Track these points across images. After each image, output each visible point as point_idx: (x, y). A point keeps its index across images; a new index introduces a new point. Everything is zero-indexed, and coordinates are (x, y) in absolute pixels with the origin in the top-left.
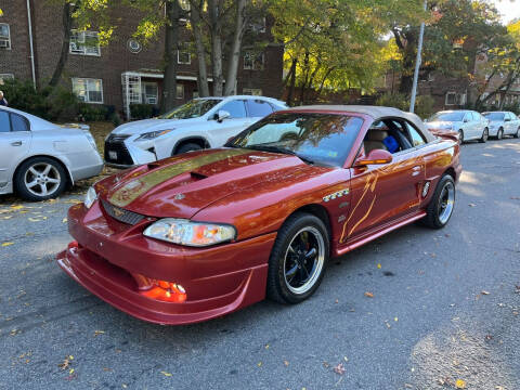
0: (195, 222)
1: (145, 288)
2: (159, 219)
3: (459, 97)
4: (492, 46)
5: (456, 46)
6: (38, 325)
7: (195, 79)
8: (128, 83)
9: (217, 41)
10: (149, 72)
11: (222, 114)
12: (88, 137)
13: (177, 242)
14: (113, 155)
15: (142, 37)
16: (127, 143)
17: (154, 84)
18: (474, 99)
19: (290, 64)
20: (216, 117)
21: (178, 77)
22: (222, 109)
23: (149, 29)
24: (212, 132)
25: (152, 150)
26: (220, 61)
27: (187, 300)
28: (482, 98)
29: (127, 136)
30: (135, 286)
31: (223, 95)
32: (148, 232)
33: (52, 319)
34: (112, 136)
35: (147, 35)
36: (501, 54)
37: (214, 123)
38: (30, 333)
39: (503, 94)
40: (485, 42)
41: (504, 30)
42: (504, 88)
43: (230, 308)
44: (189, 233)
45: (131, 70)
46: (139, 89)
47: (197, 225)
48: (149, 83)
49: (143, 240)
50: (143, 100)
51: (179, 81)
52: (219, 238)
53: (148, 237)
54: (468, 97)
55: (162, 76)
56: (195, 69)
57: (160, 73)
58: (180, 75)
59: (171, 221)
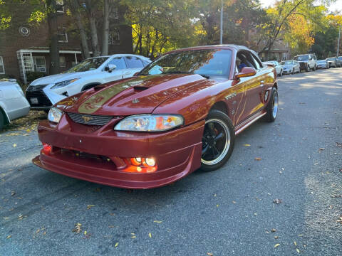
0: (155, 114)
1: (121, 167)
2: (125, 117)
4: (259, 23)
5: (237, 25)
8: (22, 58)
9: (93, 22)
10: (38, 49)
11: (111, 66)
13: (142, 129)
14: (35, 100)
15: (35, 21)
16: (46, 90)
17: (42, 57)
19: (137, 39)
20: (107, 69)
21: (60, 52)
22: (111, 63)
23: (39, 16)
24: (106, 79)
25: (65, 94)
26: (96, 36)
27: (158, 170)
29: (44, 86)
31: (109, 54)
32: (118, 127)
33: (47, 204)
34: (31, 87)
35: (38, 19)
36: (264, 27)
37: (107, 73)
38: (34, 216)
39: (267, 53)
40: (254, 21)
41: (264, 12)
42: (267, 49)
44: (153, 123)
45: (24, 48)
46: (31, 62)
47: (158, 117)
48: (38, 57)
50: (35, 69)
51: (61, 54)
52: (173, 124)
53: (119, 131)
55: (48, 51)
57: (48, 49)
58: (61, 50)
59: (136, 117)
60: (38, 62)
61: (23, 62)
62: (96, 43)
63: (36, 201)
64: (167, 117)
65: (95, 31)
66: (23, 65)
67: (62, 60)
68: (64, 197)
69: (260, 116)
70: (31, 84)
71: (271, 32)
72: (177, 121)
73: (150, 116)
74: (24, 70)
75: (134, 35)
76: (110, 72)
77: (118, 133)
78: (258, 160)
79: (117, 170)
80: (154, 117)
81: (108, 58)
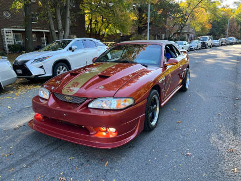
1: (93, 133)
2: (95, 98)
3: (162, 36)
4: (174, 13)
6: (37, 161)
7: (48, 31)
8: (5, 34)
9: (58, 11)
10: (16, 28)
11: (73, 47)
12: (8, 63)
13: (107, 108)
14: (20, 71)
15: (15, 9)
16: (28, 65)
17: (19, 34)
18: (167, 36)
19: (89, 22)
20: (70, 49)
22: (73, 44)
23: (19, 5)
24: (70, 56)
25: (41, 67)
26: (60, 21)
27: (118, 135)
28: (170, 36)
29: (26, 61)
30: (88, 132)
31: (69, 37)
32: (90, 106)
33: (41, 157)
34: (16, 62)
35: (18, 8)
36: (177, 16)
37: (70, 52)
38: (35, 166)
39: (179, 34)
40: (171, 11)
42: (179, 31)
43: (132, 137)
44: (114, 104)
45: (7, 27)
46: (11, 37)
47: (118, 99)
48: (16, 34)
49: (88, 109)
50: (15, 42)
51: (34, 32)
52: (127, 104)
53: (91, 108)
54: (165, 36)
55: (24, 30)
56: (46, 25)
57: (23, 28)
58: (34, 29)
59: (103, 99)
60: (17, 37)
61: (6, 37)
62: (60, 26)
63: (33, 154)
64: (123, 99)
65: (59, 18)
66: (6, 40)
67: (34, 36)
68: (52, 151)
69: (179, 88)
70: (17, 59)
71: (182, 20)
72: (130, 102)
73: (112, 98)
74: (6, 43)
75: (86, 19)
76: (73, 51)
77: (91, 110)
78: (179, 123)
79: (90, 135)
80: (115, 100)
81: (71, 41)
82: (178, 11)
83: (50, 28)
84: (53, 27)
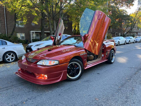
1: (37, 77)
2: (40, 60)
3: (119, 34)
4: (126, 20)
5: (117, 21)
7: (49, 32)
9: (55, 22)
10: (37, 31)
12: (22, 46)
13: (45, 65)
14: (28, 51)
17: (38, 34)
19: (74, 27)
21: (45, 32)
27: (48, 79)
28: (125, 34)
29: (32, 46)
30: (35, 76)
33: (14, 87)
34: (28, 46)
39: (130, 32)
40: (124, 19)
41: (129, 16)
43: (58, 81)
44: (48, 63)
45: (32, 30)
46: (34, 35)
47: (49, 61)
49: (37, 65)
50: (36, 38)
54: (121, 34)
55: (41, 32)
56: (49, 29)
57: (40, 31)
59: (43, 60)
60: (37, 35)
61: (32, 35)
62: (55, 29)
64: (53, 61)
66: (32, 37)
67: (45, 35)
73: (47, 60)
74: (32, 38)
77: (38, 66)
79: (35, 78)
82: (128, 19)
83: (50, 30)
84: (51, 30)
